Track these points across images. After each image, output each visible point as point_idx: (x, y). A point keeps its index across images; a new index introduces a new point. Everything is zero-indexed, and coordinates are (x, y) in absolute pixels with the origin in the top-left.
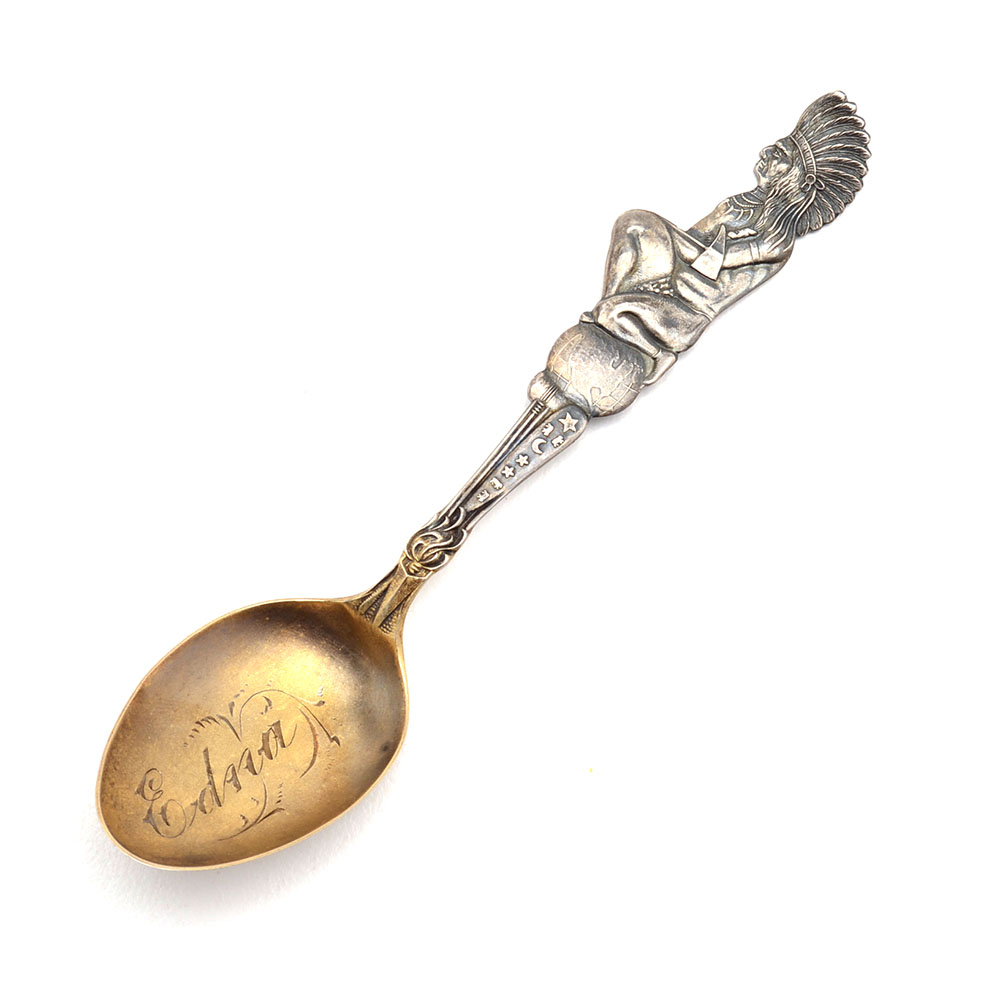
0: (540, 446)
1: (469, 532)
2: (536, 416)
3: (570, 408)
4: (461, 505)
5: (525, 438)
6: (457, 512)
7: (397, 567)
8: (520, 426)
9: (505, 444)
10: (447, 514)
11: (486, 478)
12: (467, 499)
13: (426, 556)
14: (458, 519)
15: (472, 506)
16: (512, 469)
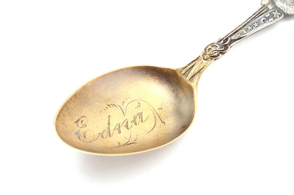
0: (264, 21)
1: (231, 47)
2: (263, 10)
3: (277, 9)
4: (229, 37)
5: (258, 17)
6: (227, 39)
7: (199, 56)
8: (256, 12)
9: (250, 18)
10: (222, 39)
11: (240, 29)
12: (232, 35)
13: (212, 53)
14: (227, 41)
15: (233, 37)
16: (251, 27)
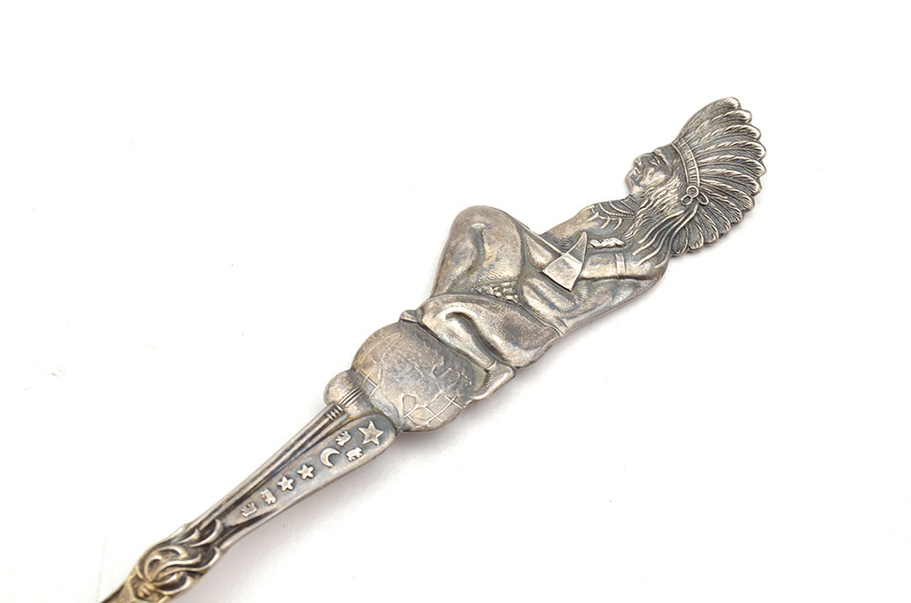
0: (331, 458)
1: (224, 552)
2: (331, 421)
3: (374, 416)
4: (219, 517)
5: (313, 446)
6: (212, 525)
7: (122, 587)
8: (308, 431)
9: (287, 451)
10: (197, 527)
11: (256, 489)
12: (228, 511)
13: (161, 576)
14: (211, 533)
15: (232, 520)
16: (291, 481)
